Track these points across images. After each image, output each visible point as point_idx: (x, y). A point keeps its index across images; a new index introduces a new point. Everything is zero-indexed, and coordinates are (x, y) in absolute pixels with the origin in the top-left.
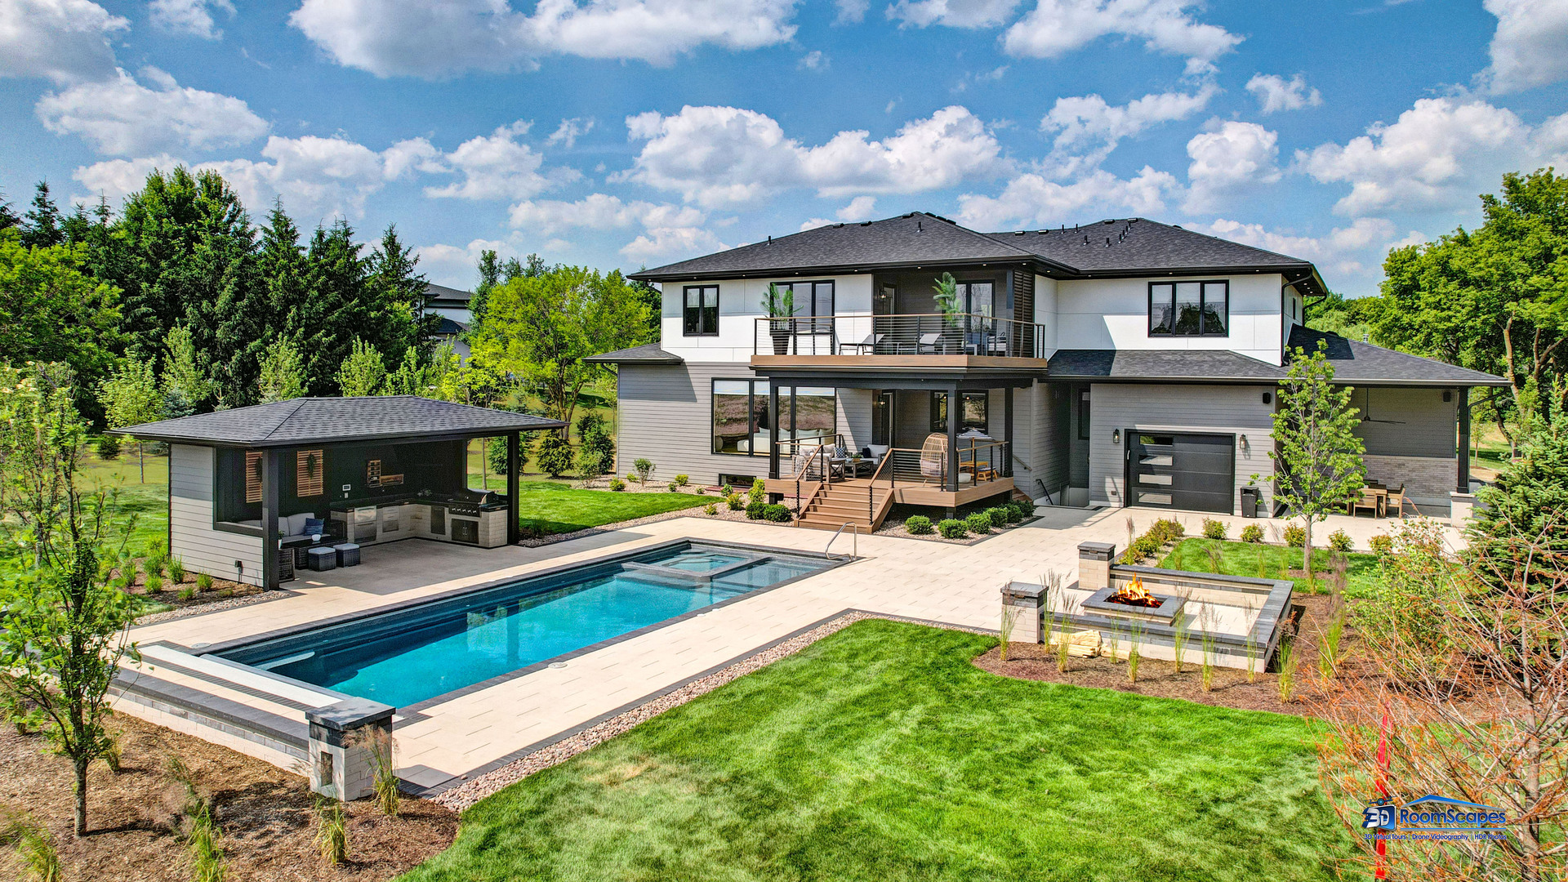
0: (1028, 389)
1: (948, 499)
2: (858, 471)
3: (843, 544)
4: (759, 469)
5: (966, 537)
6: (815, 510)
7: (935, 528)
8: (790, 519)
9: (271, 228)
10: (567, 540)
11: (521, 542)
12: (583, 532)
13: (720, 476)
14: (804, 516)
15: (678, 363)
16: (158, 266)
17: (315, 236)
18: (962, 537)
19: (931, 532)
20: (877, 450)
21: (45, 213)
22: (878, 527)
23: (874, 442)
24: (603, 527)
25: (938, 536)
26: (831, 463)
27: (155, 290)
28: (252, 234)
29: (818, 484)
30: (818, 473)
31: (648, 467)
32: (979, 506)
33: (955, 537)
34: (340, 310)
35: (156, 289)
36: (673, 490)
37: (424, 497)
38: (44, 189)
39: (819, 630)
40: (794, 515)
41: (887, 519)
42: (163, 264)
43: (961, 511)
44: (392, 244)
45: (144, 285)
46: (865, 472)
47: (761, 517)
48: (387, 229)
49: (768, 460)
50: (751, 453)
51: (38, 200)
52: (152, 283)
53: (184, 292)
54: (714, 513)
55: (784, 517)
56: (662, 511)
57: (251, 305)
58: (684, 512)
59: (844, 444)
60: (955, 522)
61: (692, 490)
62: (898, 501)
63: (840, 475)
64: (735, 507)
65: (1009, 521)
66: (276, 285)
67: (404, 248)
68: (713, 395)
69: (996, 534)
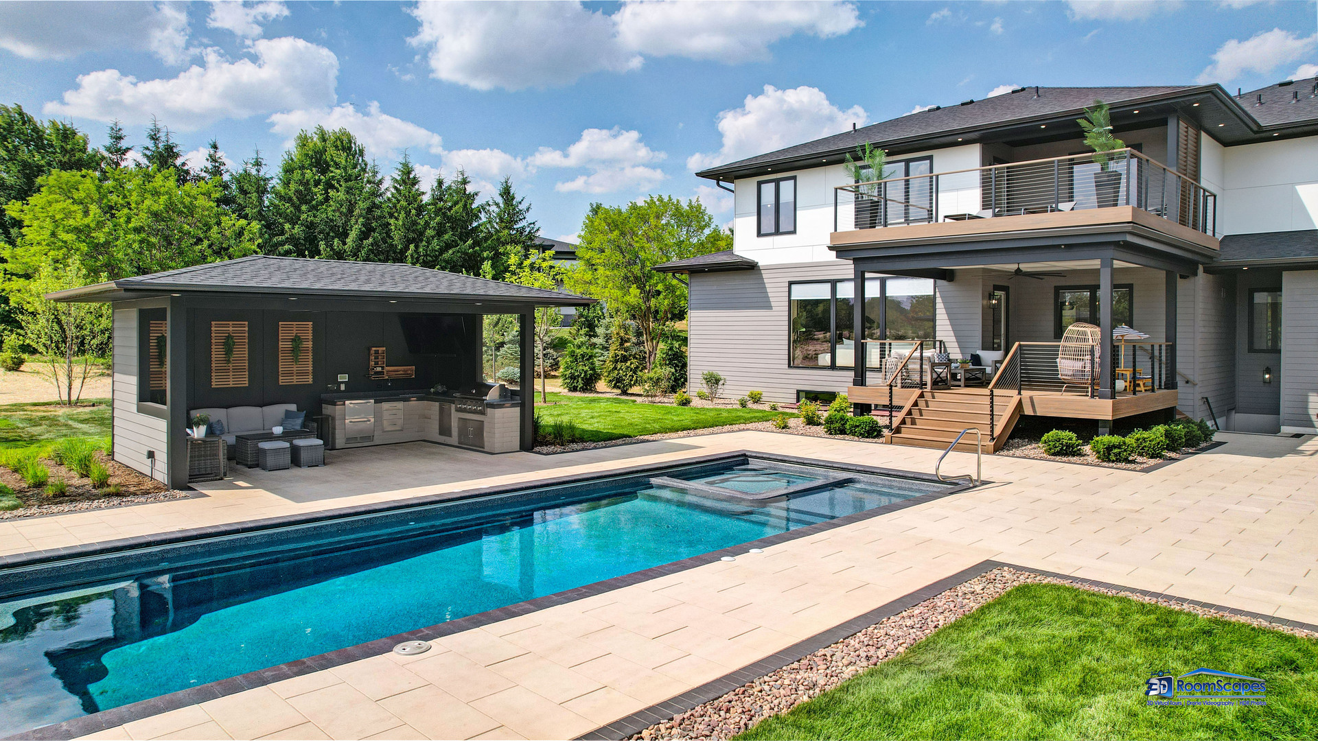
0: (1192, 279)
1: (1103, 409)
2: (966, 379)
3: (957, 464)
4: (842, 384)
5: (1133, 462)
6: (913, 423)
7: (1087, 449)
8: (879, 435)
9: (399, 178)
10: (595, 448)
11: (537, 449)
12: (619, 441)
13: (798, 392)
14: (898, 430)
15: (749, 267)
16: (299, 210)
17: (436, 184)
18: (1127, 461)
19: (1080, 454)
20: (989, 357)
21: (215, 167)
22: (1001, 445)
23: (983, 349)
24: (646, 437)
25: (1092, 458)
26: (933, 365)
27: (295, 231)
28: (381, 182)
29: (917, 392)
30: (916, 378)
31: (717, 381)
32: (1145, 421)
33: (1119, 460)
34: (454, 249)
35: (297, 230)
36: (743, 405)
37: (436, 393)
38: (215, 147)
39: (940, 602)
40: (886, 432)
41: (1012, 437)
42: (304, 208)
43: (1121, 426)
44: (506, 193)
45: (287, 226)
46: (977, 379)
47: (842, 432)
48: (503, 180)
49: (852, 374)
50: (833, 366)
51: (210, 156)
52: (294, 224)
53: (320, 233)
54: (785, 427)
55: (873, 432)
56: (724, 424)
57: (375, 243)
58: (749, 426)
59: (945, 351)
60: (1116, 439)
61: (766, 407)
62: (1028, 411)
63: (944, 381)
64: (811, 421)
65: (1187, 445)
66: (397, 226)
67: (518, 198)
68: (790, 301)
69: (1176, 460)
